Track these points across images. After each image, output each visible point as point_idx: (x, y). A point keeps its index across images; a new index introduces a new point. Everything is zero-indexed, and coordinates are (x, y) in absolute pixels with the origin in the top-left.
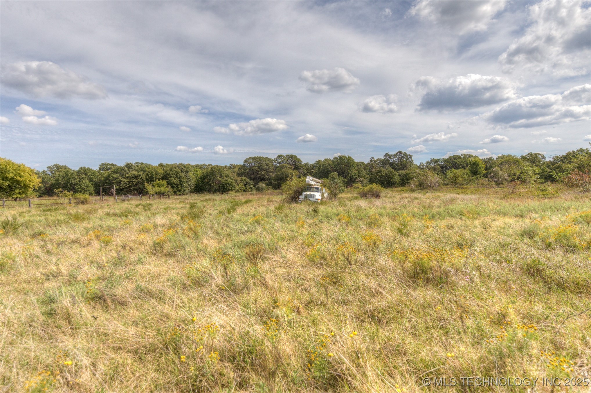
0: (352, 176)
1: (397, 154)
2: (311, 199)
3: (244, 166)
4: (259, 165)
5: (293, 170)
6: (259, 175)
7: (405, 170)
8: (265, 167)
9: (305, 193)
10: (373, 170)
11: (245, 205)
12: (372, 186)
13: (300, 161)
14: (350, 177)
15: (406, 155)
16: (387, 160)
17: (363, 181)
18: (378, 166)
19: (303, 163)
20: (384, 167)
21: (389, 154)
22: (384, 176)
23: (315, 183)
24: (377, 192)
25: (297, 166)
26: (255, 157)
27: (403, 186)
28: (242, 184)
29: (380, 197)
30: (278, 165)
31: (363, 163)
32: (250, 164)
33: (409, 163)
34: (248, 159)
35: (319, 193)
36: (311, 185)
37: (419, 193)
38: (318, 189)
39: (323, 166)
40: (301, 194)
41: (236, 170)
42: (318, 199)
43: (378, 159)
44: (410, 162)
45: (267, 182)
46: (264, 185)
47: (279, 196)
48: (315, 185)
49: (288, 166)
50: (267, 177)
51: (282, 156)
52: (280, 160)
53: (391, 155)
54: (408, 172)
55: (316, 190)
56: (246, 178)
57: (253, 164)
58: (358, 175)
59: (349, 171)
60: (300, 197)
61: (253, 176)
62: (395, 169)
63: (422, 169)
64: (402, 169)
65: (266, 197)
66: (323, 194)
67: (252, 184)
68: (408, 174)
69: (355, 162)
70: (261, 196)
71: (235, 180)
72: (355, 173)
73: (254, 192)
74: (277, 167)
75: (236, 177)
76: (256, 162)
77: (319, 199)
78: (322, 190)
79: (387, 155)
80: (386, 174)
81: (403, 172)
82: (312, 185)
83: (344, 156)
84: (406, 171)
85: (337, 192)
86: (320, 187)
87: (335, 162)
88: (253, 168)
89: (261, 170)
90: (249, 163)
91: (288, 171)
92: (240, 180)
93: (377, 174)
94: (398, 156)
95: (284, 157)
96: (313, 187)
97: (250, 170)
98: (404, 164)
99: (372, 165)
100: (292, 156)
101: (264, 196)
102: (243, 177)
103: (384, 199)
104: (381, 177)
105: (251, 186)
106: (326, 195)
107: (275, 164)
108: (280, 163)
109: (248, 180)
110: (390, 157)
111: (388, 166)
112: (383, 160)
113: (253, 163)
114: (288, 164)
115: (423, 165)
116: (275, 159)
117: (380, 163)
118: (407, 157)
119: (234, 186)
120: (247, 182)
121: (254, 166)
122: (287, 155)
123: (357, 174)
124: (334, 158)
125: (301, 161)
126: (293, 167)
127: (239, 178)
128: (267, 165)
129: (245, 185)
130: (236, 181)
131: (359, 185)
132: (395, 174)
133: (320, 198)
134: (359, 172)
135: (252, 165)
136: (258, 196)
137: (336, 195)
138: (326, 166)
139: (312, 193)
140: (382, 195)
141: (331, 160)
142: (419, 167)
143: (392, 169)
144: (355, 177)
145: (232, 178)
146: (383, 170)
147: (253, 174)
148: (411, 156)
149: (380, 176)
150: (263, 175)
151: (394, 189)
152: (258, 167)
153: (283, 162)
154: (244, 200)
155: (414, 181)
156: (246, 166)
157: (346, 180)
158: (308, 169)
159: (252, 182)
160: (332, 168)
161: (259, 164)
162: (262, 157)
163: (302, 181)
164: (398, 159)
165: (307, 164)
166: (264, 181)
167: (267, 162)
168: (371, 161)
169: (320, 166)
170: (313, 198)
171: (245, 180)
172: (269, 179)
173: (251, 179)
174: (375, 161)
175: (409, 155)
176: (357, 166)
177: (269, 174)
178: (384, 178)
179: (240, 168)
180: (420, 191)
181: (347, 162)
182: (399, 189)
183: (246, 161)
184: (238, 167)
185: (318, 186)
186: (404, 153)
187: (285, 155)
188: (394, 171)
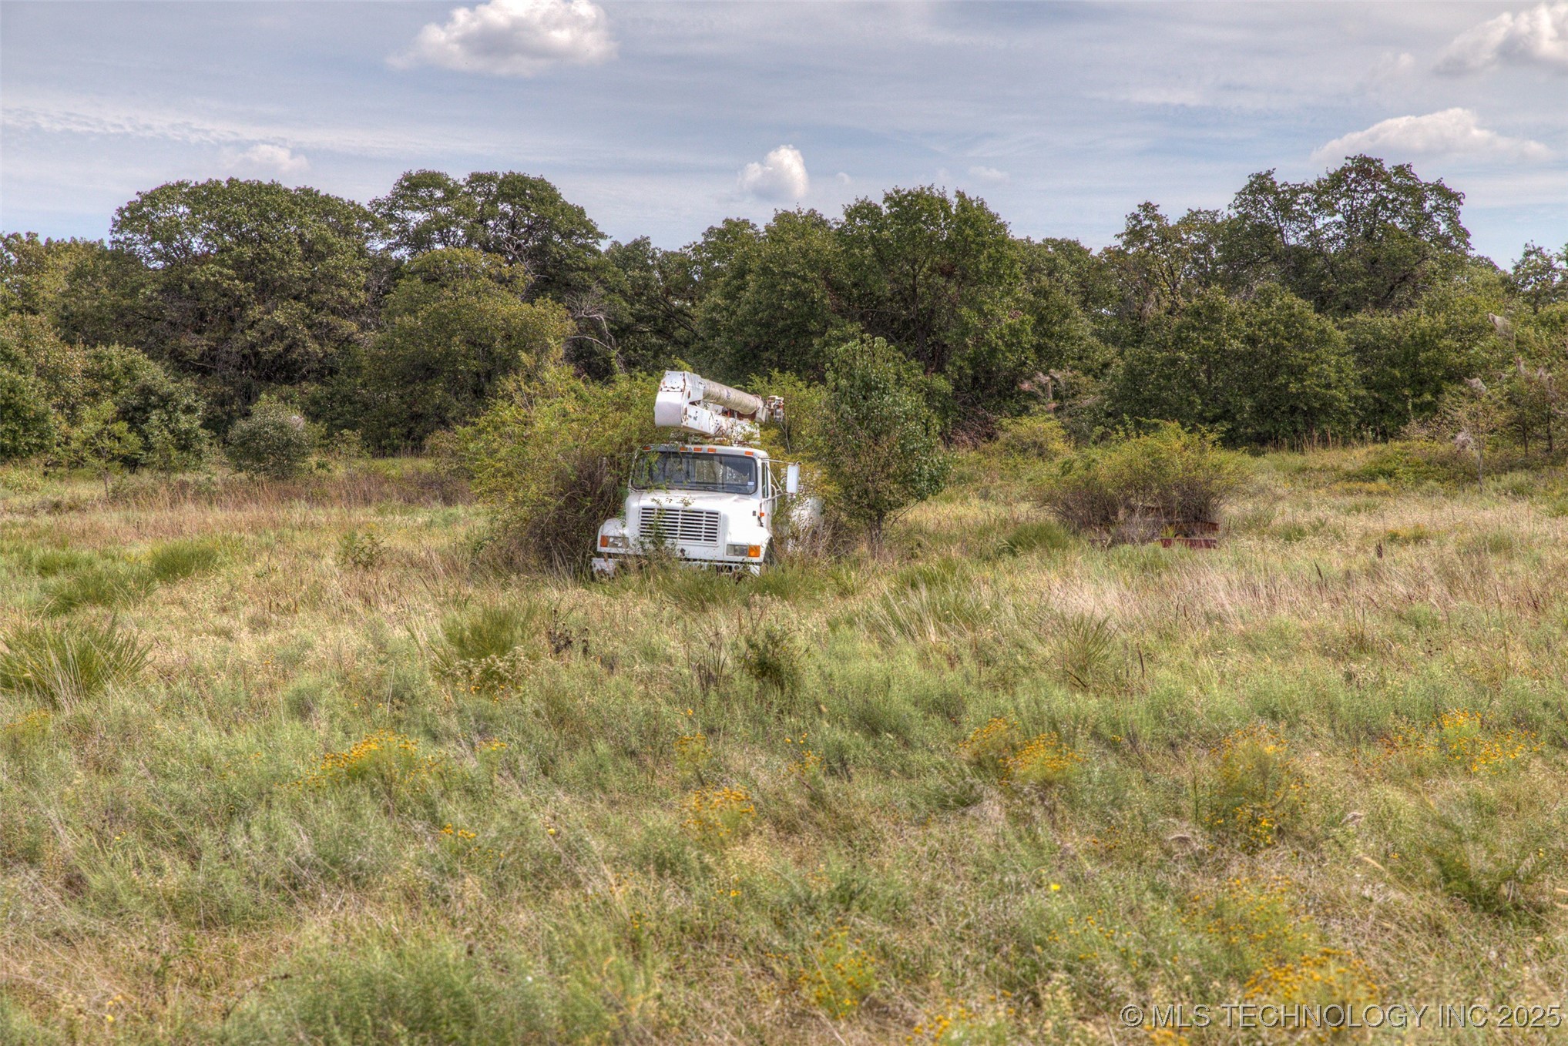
0: (993, 351)
1: (1338, 179)
2: (697, 549)
3: (121, 259)
4: (248, 252)
5: (530, 296)
6: (252, 335)
7: (1397, 308)
8: (297, 269)
9: (647, 500)
10: (1150, 309)
11: (161, 591)
12: (1151, 441)
13: (578, 223)
14: (973, 361)
15: (1415, 192)
16: (1263, 232)
17: (1073, 391)
18: (1185, 272)
19: (604, 246)
20: (1233, 283)
21: (1279, 179)
22: (1238, 356)
23: (725, 422)
24: (1190, 488)
25: (559, 263)
26: (212, 187)
27: (1385, 436)
28: (108, 407)
29: (1213, 527)
30: (402, 253)
31: (1070, 249)
32: (168, 241)
33: (1433, 251)
34: (151, 198)
35: (754, 503)
36: (687, 435)
37: (1518, 492)
38: (744, 465)
39: (765, 270)
40: (615, 508)
41: (53, 285)
42: (750, 550)
43: (1191, 220)
44: (1445, 241)
45: (312, 388)
46: (296, 419)
47: (422, 517)
48: (721, 436)
49: (483, 262)
50: (313, 347)
51: (432, 180)
52: (417, 218)
53: (1295, 193)
54: (1424, 322)
55: (730, 475)
56: (138, 356)
57: (197, 245)
58: (1039, 349)
59: (964, 311)
60: (610, 528)
61: (195, 344)
62: (1322, 304)
63: (1536, 299)
64: (1379, 304)
65: (319, 515)
66: (782, 507)
67: (189, 410)
68: (1424, 342)
69: (1013, 245)
70: (280, 514)
71: (41, 372)
72: (1014, 332)
73: (216, 470)
74: (397, 271)
75: (50, 347)
76: (226, 225)
77: (755, 550)
78: (777, 472)
79: (1261, 185)
80: (1252, 340)
81: (1385, 322)
82: (704, 436)
83: (930, 199)
84: (1408, 314)
85: (891, 489)
86: (761, 455)
87: (858, 241)
88: (199, 274)
89: (267, 290)
90: (167, 234)
91: (489, 304)
92: (88, 374)
93: (1180, 341)
94: (1349, 194)
95: (451, 193)
96: (710, 456)
97: (171, 289)
98: (1393, 261)
99: (1142, 264)
100: (515, 188)
101: (299, 511)
102: (115, 349)
103: (1248, 543)
104: (1216, 359)
105: (184, 422)
106: (804, 514)
107: (378, 245)
108: (419, 240)
109: (154, 373)
110: (1284, 207)
111: (1266, 280)
112: (1233, 228)
113: (194, 229)
114: (486, 248)
115: (1549, 267)
116: (377, 203)
117: (1203, 248)
118: (1419, 203)
119: (40, 418)
120: (146, 391)
121: (201, 259)
122: (477, 179)
123: (1029, 338)
124: (853, 213)
125: (590, 230)
126: (524, 273)
127: (77, 358)
128: (312, 252)
129: (134, 416)
130: (52, 375)
131: (1040, 424)
132: (1323, 339)
133: (760, 537)
134: (1041, 320)
135: (186, 249)
136: (253, 512)
137: (881, 515)
138: (786, 275)
139: (702, 502)
140: (1231, 510)
141: (821, 223)
142: (1509, 285)
143: (1298, 303)
144: (1011, 360)
145: (15, 350)
146: (1233, 304)
147: (200, 321)
148: (1449, 197)
149: (1205, 352)
150: (280, 331)
151: (1317, 457)
152: (239, 264)
153: (442, 226)
154: (142, 551)
155: (1474, 397)
156: (132, 258)
157: (942, 384)
158: (641, 290)
159: (186, 390)
160: (835, 287)
161: (243, 239)
162: (273, 189)
163: (624, 405)
164: (1351, 220)
165: (635, 254)
166: (289, 380)
167: (314, 228)
168: (1136, 234)
169: (741, 273)
170: (712, 536)
171: (128, 370)
172: (325, 372)
173: (181, 364)
174: (1168, 235)
175: (1440, 190)
176: (1030, 271)
177: (331, 329)
178: (1239, 368)
179: (79, 274)
180: (1520, 477)
181: (950, 245)
182: (1359, 456)
183: (132, 217)
184: (65, 260)
185: (746, 441)
186: (1400, 170)
187: (459, 175)
188: (1313, 317)
